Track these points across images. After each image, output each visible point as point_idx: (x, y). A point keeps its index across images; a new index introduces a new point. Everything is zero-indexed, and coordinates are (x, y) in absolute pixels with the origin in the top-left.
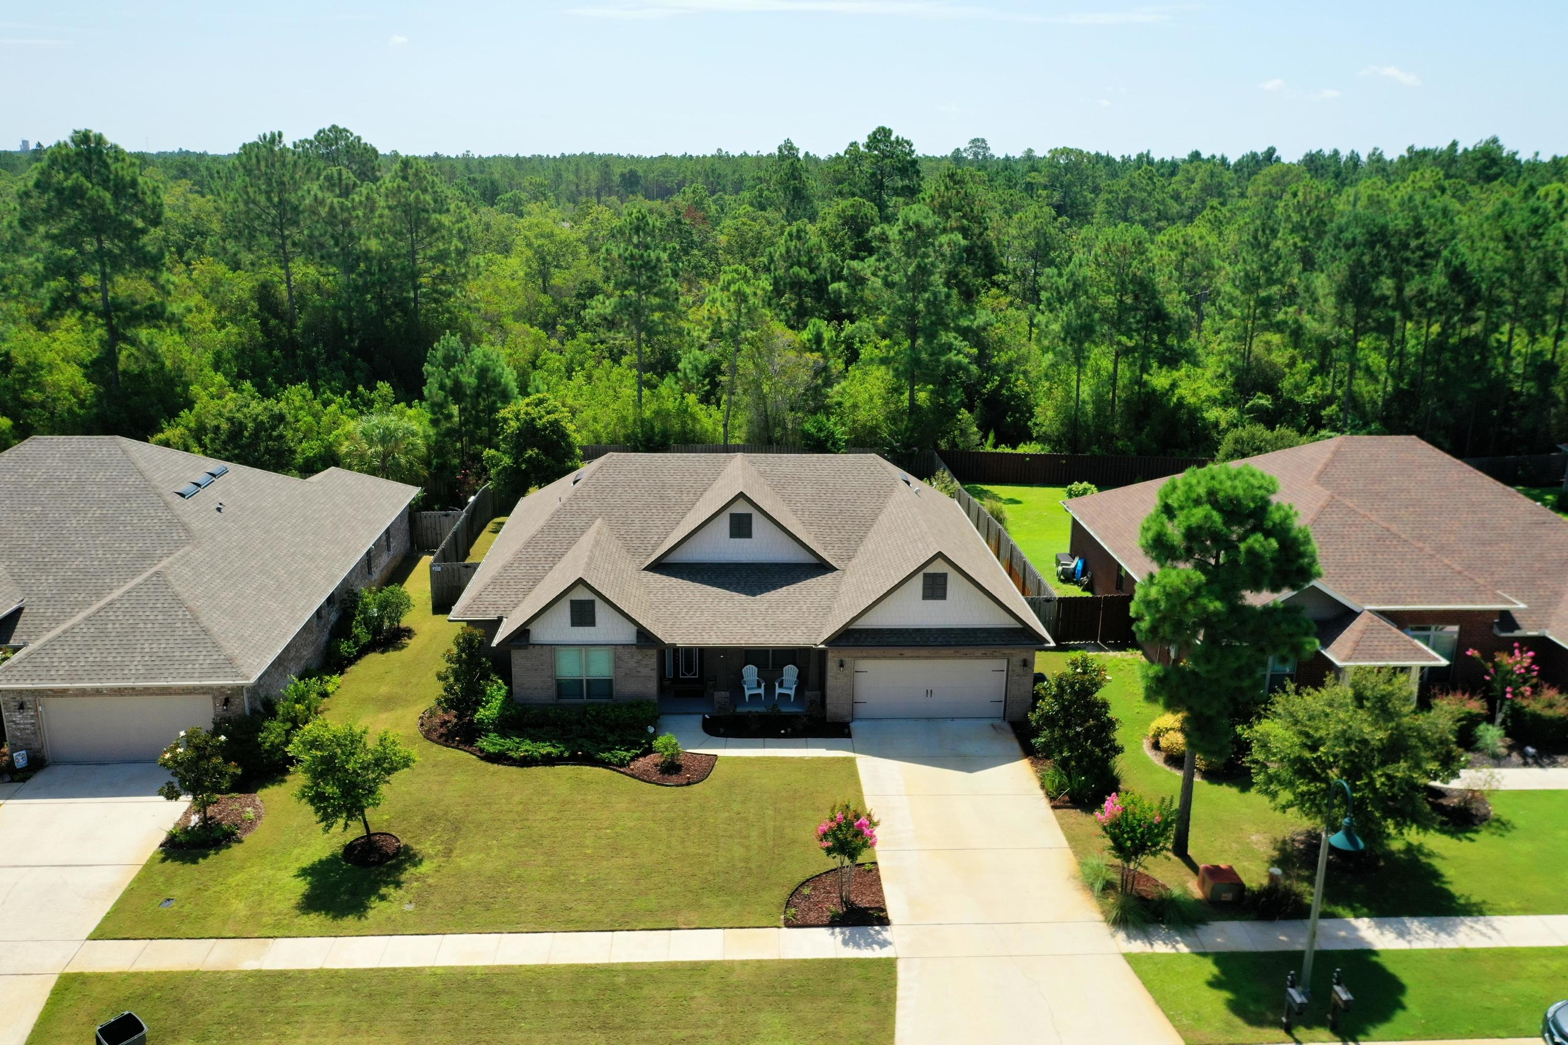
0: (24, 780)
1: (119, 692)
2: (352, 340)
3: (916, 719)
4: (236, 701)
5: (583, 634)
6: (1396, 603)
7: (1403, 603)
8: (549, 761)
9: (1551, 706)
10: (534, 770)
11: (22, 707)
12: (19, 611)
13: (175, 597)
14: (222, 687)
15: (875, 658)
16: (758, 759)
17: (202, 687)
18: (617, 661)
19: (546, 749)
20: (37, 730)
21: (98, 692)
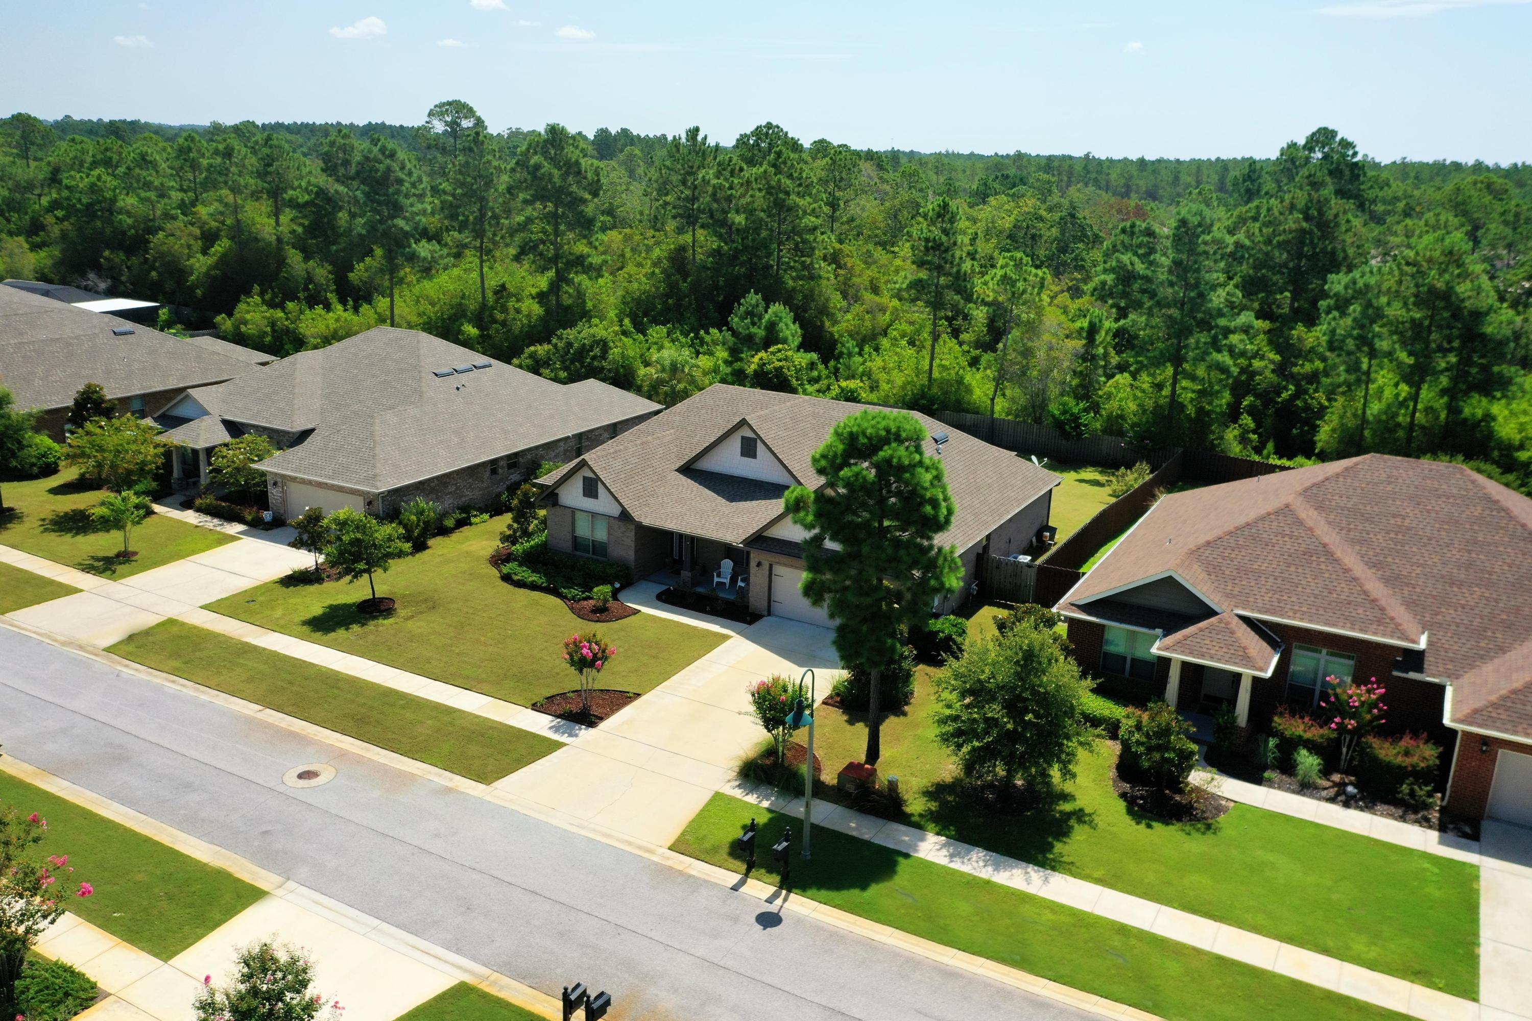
0: (267, 530)
1: (320, 485)
2: (718, 295)
3: (818, 626)
4: (375, 504)
5: (589, 504)
6: (1273, 614)
7: (1282, 616)
8: (534, 587)
9: (1407, 754)
10: (522, 591)
11: (275, 484)
12: (312, 430)
13: (372, 434)
14: (368, 493)
15: (792, 566)
16: (665, 620)
17: (359, 491)
18: (610, 529)
19: (534, 578)
20: (284, 501)
21: (310, 483)
